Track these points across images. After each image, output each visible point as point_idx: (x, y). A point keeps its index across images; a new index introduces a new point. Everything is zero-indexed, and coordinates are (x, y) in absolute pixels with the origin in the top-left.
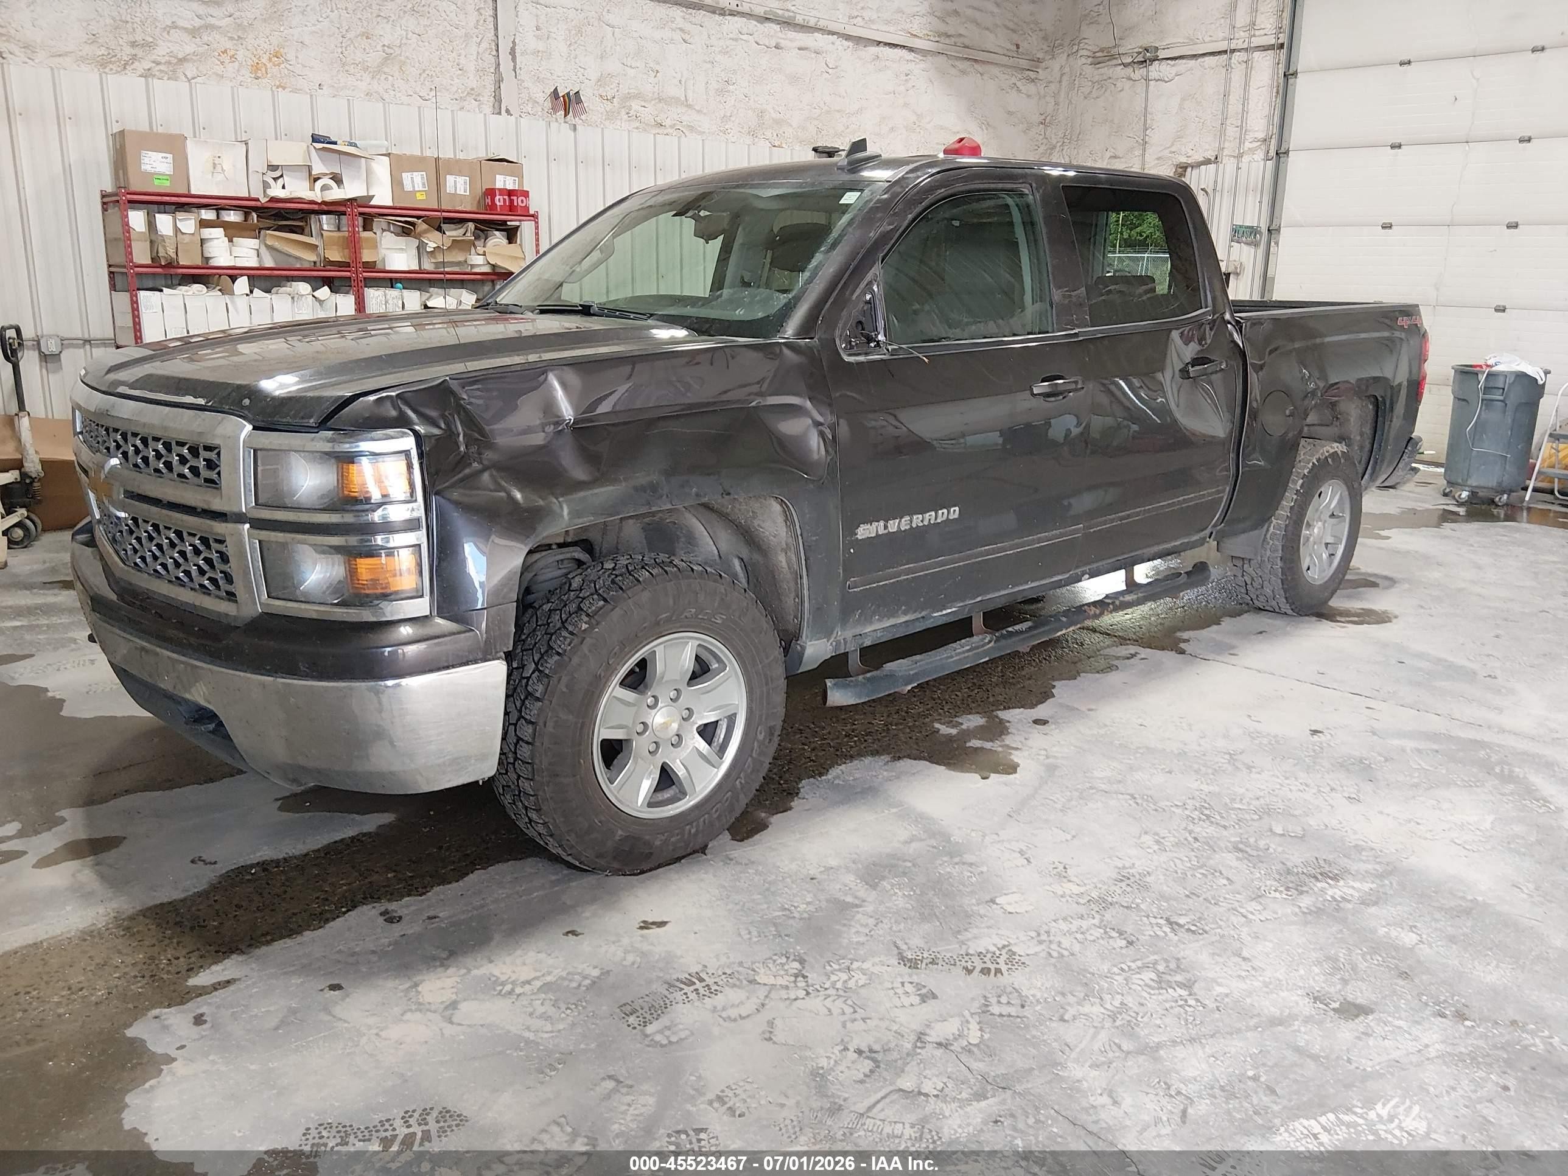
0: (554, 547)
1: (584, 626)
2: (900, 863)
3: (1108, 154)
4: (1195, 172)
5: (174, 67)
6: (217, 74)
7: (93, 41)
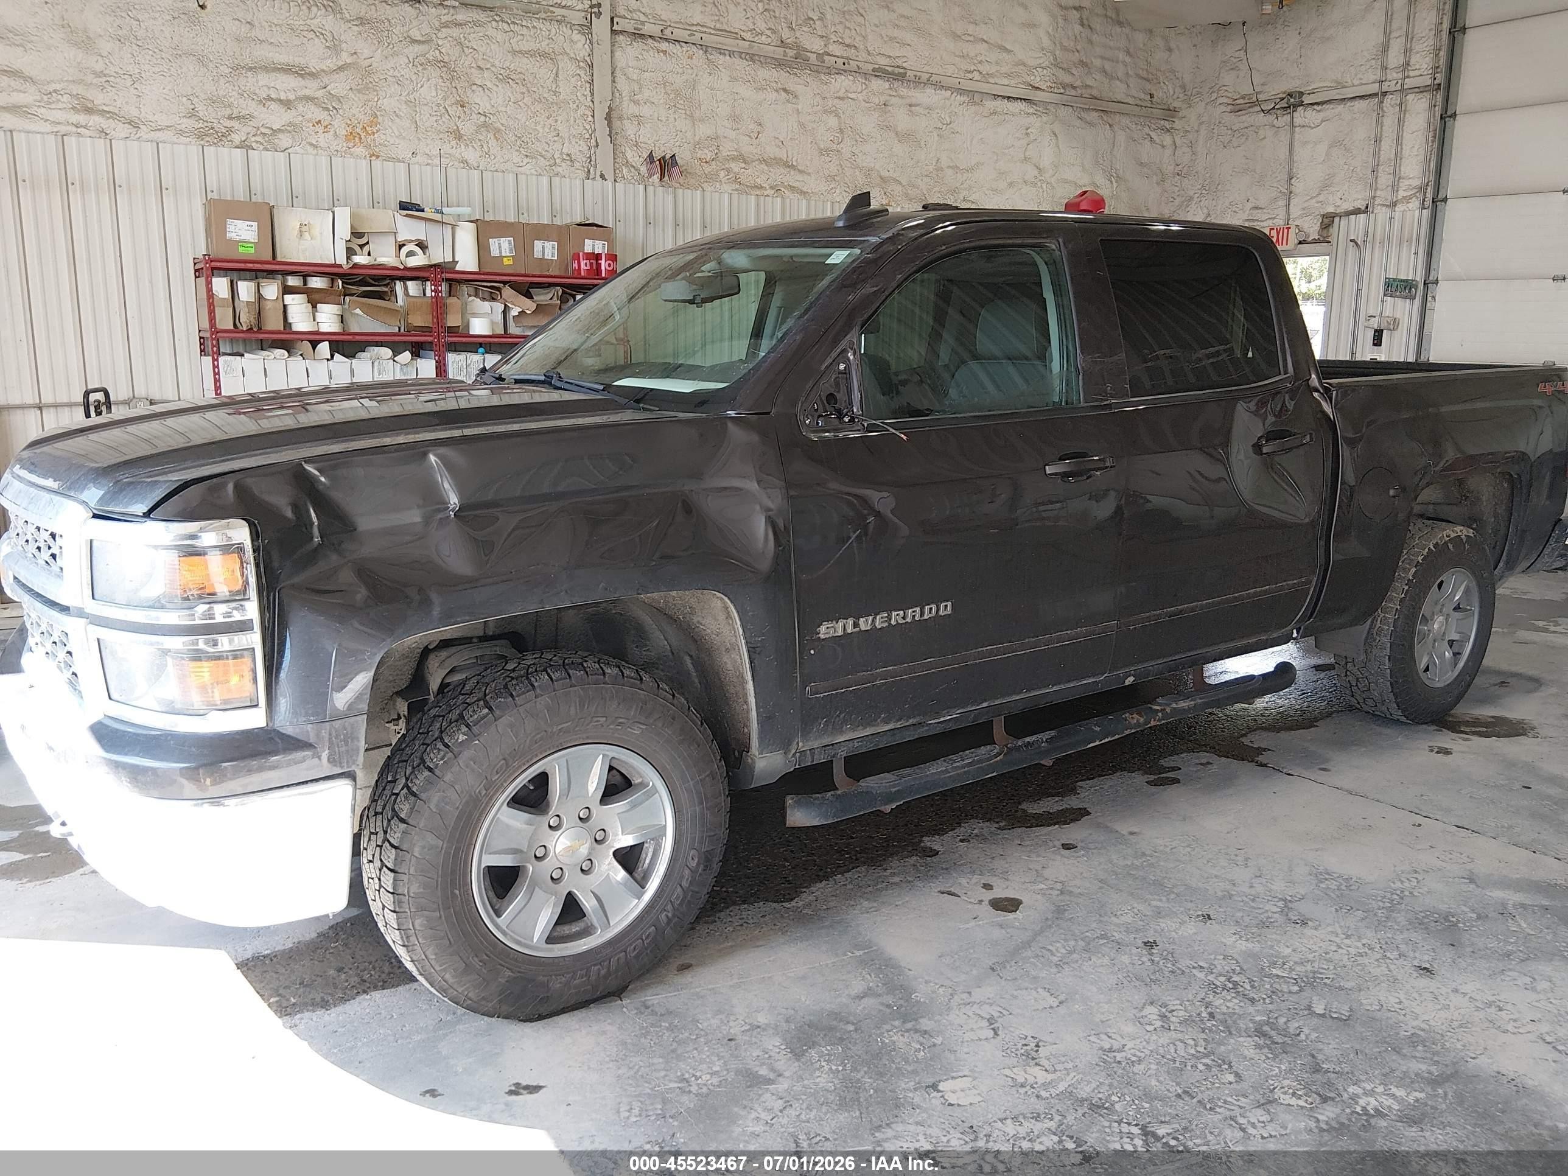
0: (475, 640)
1: (462, 738)
2: (841, 1025)
3: (1250, 205)
4: (1344, 221)
5: (269, 138)
6: (311, 144)
7: (192, 114)
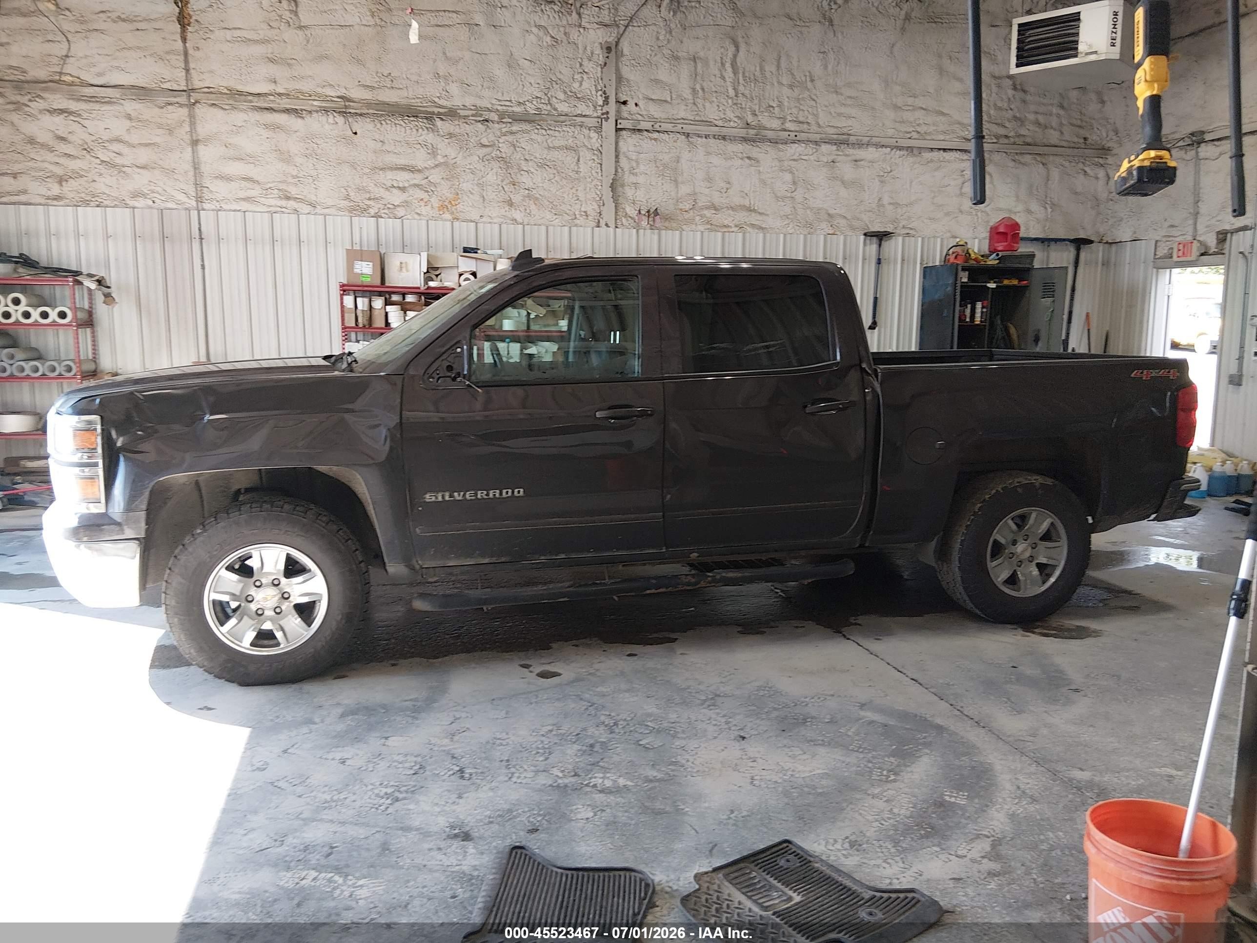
3: (1167, 224)
4: (1235, 236)
5: (391, 211)
6: (417, 214)
7: (347, 198)
